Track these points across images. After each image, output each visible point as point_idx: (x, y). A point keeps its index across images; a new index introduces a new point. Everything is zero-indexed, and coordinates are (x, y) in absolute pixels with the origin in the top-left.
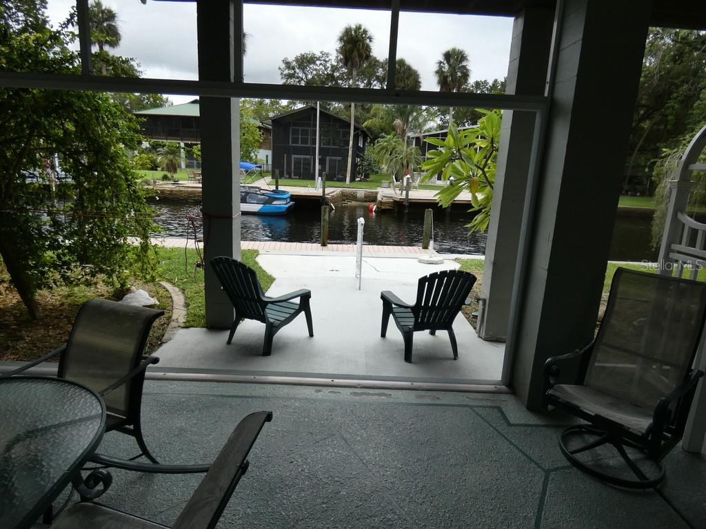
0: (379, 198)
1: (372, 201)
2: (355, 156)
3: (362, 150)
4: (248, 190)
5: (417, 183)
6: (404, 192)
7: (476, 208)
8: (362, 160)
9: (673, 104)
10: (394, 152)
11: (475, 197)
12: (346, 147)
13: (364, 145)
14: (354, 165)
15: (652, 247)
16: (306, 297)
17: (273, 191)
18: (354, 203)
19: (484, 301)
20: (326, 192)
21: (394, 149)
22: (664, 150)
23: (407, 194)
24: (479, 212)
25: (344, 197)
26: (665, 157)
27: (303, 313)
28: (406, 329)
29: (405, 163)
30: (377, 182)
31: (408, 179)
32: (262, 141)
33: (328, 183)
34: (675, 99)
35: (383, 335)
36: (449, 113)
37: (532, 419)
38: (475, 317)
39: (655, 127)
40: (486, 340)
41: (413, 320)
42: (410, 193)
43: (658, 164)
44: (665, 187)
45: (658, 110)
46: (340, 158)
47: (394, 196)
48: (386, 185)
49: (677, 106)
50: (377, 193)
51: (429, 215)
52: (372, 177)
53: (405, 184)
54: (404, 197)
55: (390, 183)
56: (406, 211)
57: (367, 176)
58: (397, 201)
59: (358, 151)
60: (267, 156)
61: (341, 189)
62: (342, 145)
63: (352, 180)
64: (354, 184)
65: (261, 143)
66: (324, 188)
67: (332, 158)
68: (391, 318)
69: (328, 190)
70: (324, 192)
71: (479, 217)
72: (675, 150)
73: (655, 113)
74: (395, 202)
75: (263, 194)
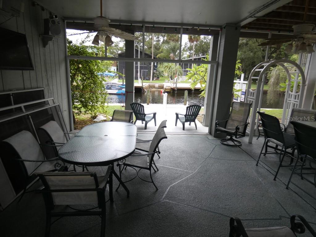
0: (165, 87)
1: (162, 88)
2: (154, 69)
3: (156, 67)
4: (112, 84)
5: (180, 81)
6: (175, 84)
7: (202, 89)
8: (156, 71)
9: (283, 47)
10: (170, 68)
11: (202, 86)
12: (150, 66)
13: (157, 64)
14: (154, 73)
15: (267, 103)
16: (155, 114)
17: (121, 85)
18: (154, 89)
19: (204, 115)
20: (143, 85)
21: (170, 67)
22: (271, 68)
23: (176, 85)
24: (203, 90)
25: (150, 87)
26: (271, 70)
27: (153, 119)
28: (183, 122)
29: (175, 73)
30: (163, 80)
31: (177, 79)
32: (113, 63)
33: (144, 81)
34: (284, 45)
35: (176, 125)
36: (193, 50)
37: (215, 139)
38: (202, 122)
39: (278, 56)
40: (205, 126)
41: (185, 119)
42: (177, 85)
43: (269, 73)
44: (271, 82)
45: (278, 49)
46: (147, 70)
47: (171, 86)
48: (167, 81)
49: (285, 48)
50: (163, 85)
51: (186, 93)
52: (160, 78)
53: (175, 81)
54: (175, 86)
55: (169, 80)
56: (176, 92)
57: (158, 78)
58: (172, 88)
59: (155, 67)
60: (114, 69)
61: (148, 83)
62: (148, 65)
63: (153, 79)
64: (153, 81)
65: (113, 64)
66: (142, 83)
67: (144, 70)
68: (178, 119)
69: (144, 84)
70: (142, 85)
71: (203, 92)
72: (275, 68)
73: (277, 50)
74: (171, 89)
75: (118, 86)
